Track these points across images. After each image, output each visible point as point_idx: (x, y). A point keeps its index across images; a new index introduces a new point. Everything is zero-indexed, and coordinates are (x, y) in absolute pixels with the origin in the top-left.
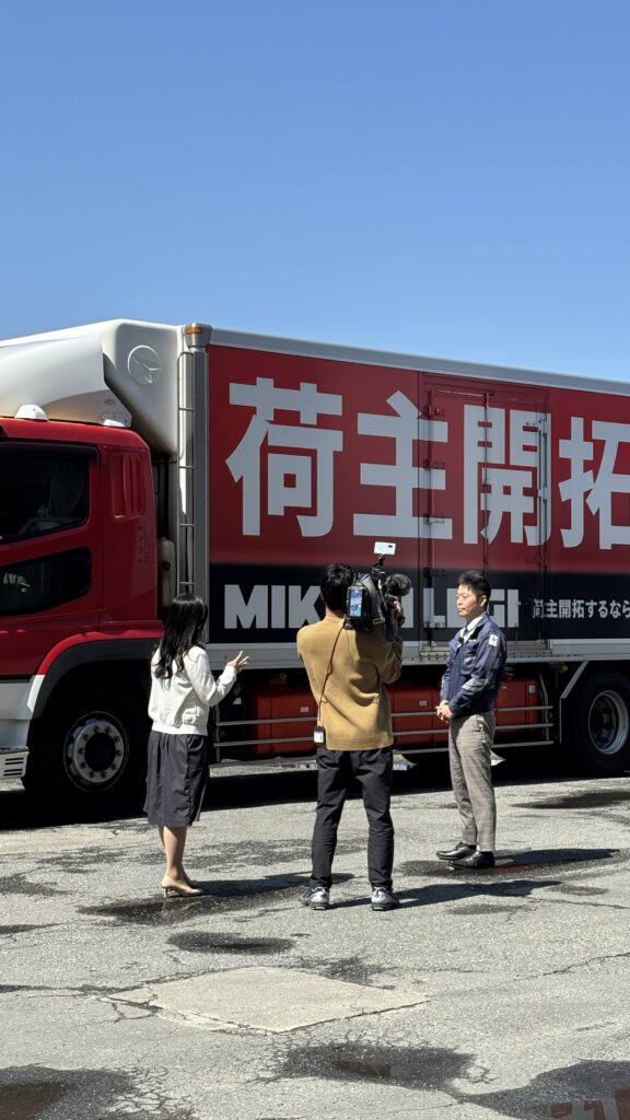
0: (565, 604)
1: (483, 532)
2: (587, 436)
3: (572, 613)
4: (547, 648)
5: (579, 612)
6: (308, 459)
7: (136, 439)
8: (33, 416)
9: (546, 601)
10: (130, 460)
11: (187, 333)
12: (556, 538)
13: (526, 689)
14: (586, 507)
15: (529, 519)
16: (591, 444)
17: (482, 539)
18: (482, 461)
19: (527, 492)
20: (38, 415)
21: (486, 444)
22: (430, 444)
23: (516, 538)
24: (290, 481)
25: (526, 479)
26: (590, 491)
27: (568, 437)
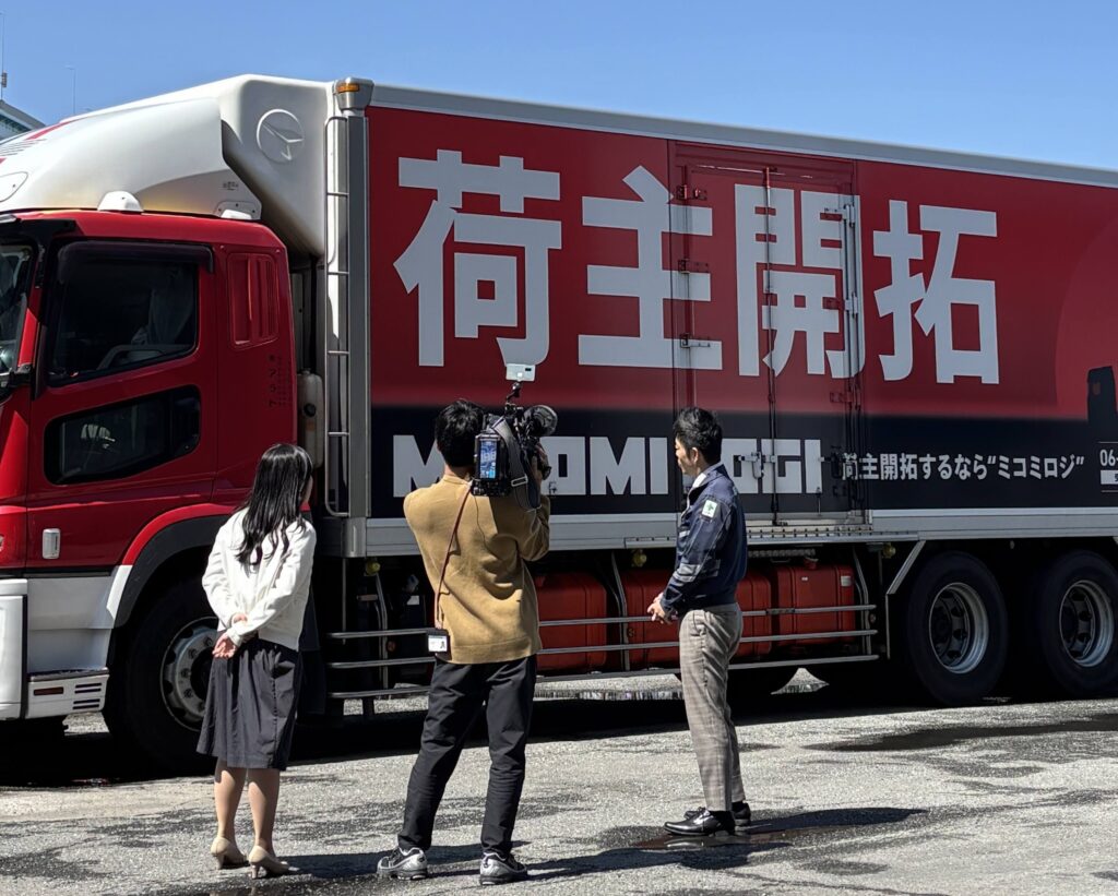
0: (889, 460)
1: (766, 360)
2: (914, 226)
3: (900, 473)
4: (864, 523)
5: (909, 470)
6: (513, 260)
7: (268, 234)
8: (121, 207)
9: (861, 455)
10: (258, 263)
11: (339, 91)
12: (873, 367)
13: (837, 581)
14: (916, 326)
15: (833, 342)
16: (920, 237)
17: (766, 370)
18: (763, 260)
19: (828, 303)
20: (128, 205)
21: (768, 238)
22: (687, 238)
23: (815, 367)
24: (486, 290)
25: (828, 286)
26: (920, 302)
27: (886, 227)
